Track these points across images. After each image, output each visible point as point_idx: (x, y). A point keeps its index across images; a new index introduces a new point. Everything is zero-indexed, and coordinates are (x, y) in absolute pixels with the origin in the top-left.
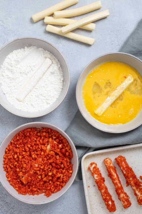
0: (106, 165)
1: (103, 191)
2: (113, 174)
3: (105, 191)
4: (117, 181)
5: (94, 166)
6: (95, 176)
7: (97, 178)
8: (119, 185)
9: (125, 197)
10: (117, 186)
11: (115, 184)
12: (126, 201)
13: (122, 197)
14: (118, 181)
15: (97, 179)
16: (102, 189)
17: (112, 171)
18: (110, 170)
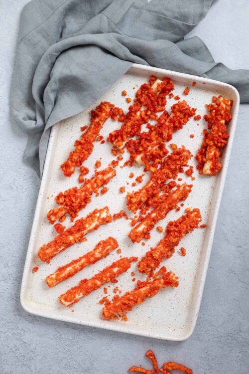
0: (55, 284)
1: (99, 283)
2: (68, 272)
3: (98, 280)
4: (77, 266)
5: (63, 301)
6: (77, 297)
7: (81, 294)
8: (83, 261)
9: (100, 249)
10: (86, 264)
11: (82, 267)
12: (105, 249)
13: (100, 254)
14: (78, 263)
15: (83, 294)
16: (95, 284)
17: (63, 275)
18: (62, 278)
